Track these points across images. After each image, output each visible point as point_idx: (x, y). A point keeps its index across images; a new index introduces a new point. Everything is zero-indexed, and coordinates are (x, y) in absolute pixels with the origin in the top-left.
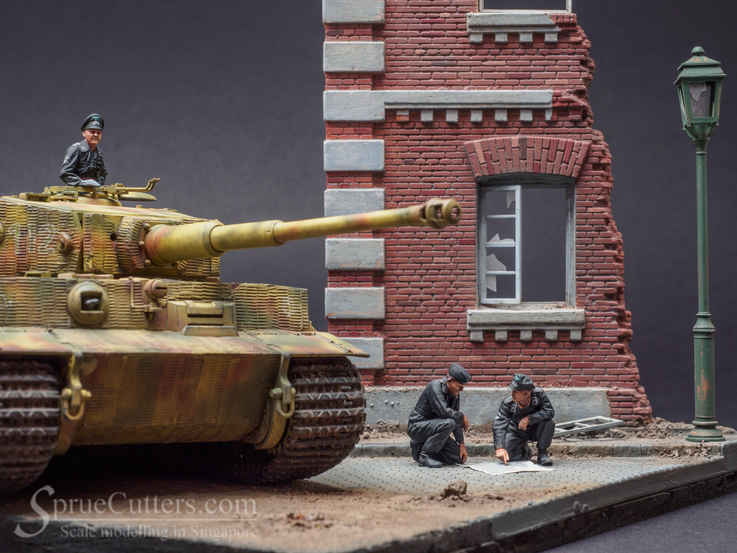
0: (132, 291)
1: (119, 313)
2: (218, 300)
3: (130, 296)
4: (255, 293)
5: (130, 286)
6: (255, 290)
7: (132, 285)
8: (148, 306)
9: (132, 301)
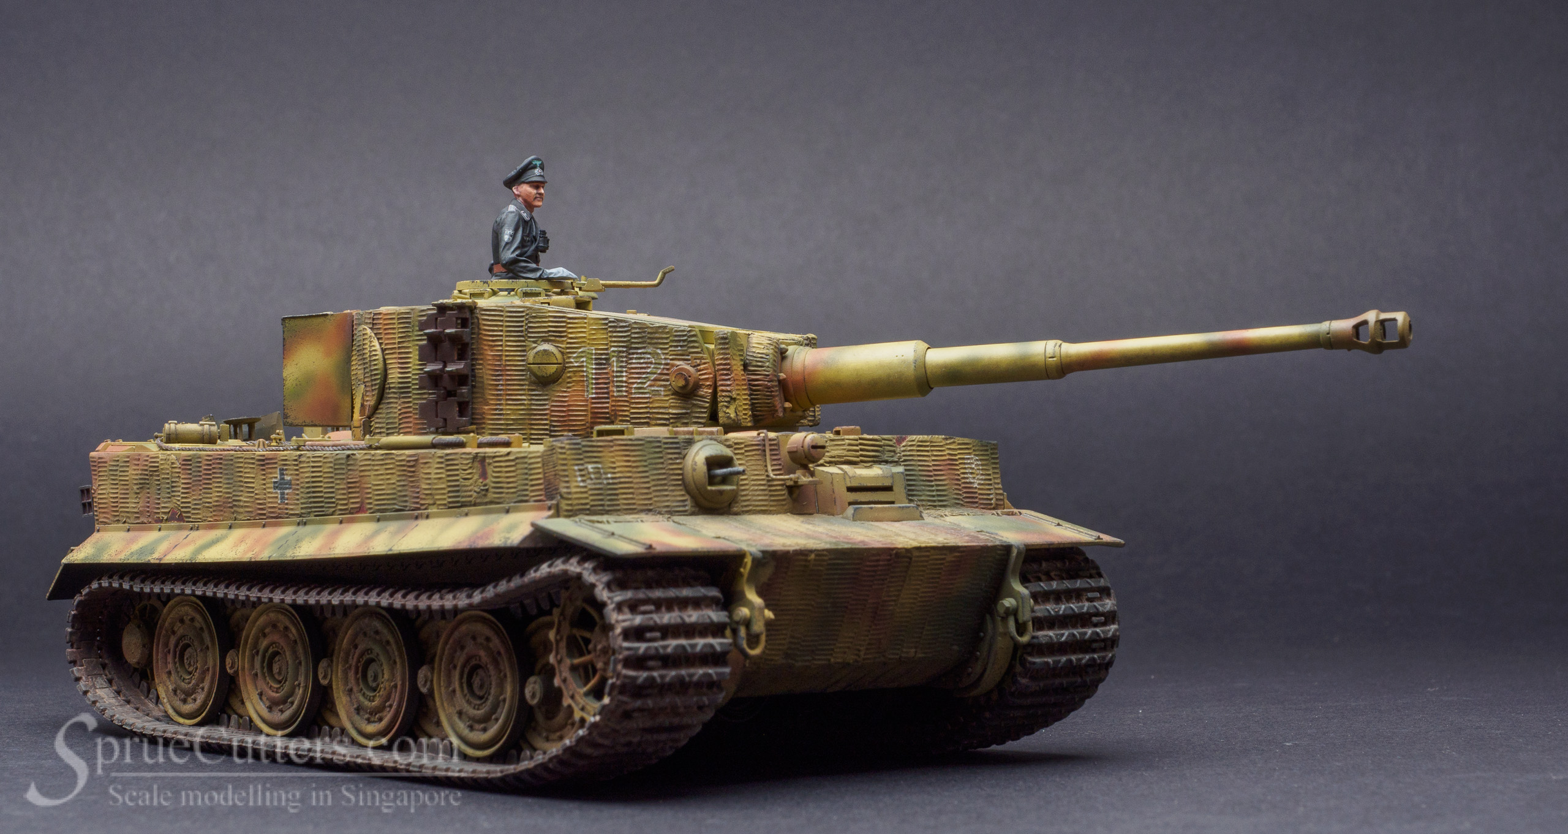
0: (768, 453)
1: (752, 488)
2: (880, 462)
3: (766, 461)
4: (928, 451)
5: (764, 445)
6: (927, 446)
7: (767, 443)
8: (796, 475)
9: (770, 468)
